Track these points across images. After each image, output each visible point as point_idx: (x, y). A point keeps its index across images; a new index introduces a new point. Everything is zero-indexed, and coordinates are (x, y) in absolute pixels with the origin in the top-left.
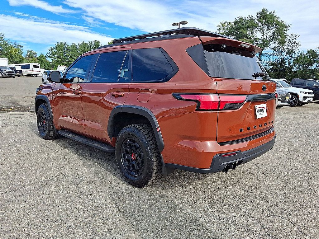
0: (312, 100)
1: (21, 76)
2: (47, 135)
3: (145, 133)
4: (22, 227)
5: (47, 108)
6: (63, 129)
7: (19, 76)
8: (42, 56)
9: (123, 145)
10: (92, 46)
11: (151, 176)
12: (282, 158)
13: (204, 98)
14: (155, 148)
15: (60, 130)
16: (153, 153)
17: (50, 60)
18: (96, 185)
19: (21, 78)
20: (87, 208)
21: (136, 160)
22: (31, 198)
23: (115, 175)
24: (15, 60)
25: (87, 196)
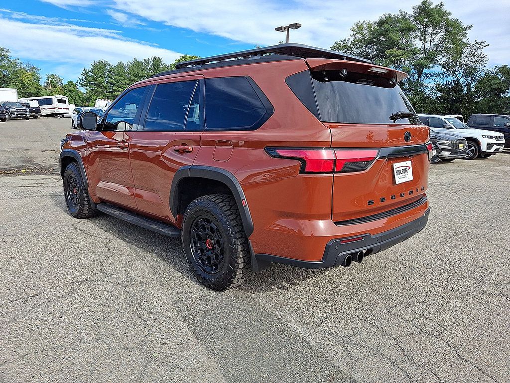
0: (501, 148)
1: (39, 116)
2: (79, 211)
3: (225, 208)
4: (44, 350)
5: (78, 169)
6: (103, 202)
7: (35, 117)
8: (70, 84)
9: (193, 227)
10: (150, 66)
11: (235, 273)
12: (444, 243)
13: (311, 154)
14: (240, 231)
15: (98, 204)
16: (237, 239)
17: (83, 90)
18: (154, 288)
19: (39, 120)
20: (139, 321)
21: (213, 249)
22: (56, 307)
23: (182, 273)
24: (29, 90)
25: (140, 304)
